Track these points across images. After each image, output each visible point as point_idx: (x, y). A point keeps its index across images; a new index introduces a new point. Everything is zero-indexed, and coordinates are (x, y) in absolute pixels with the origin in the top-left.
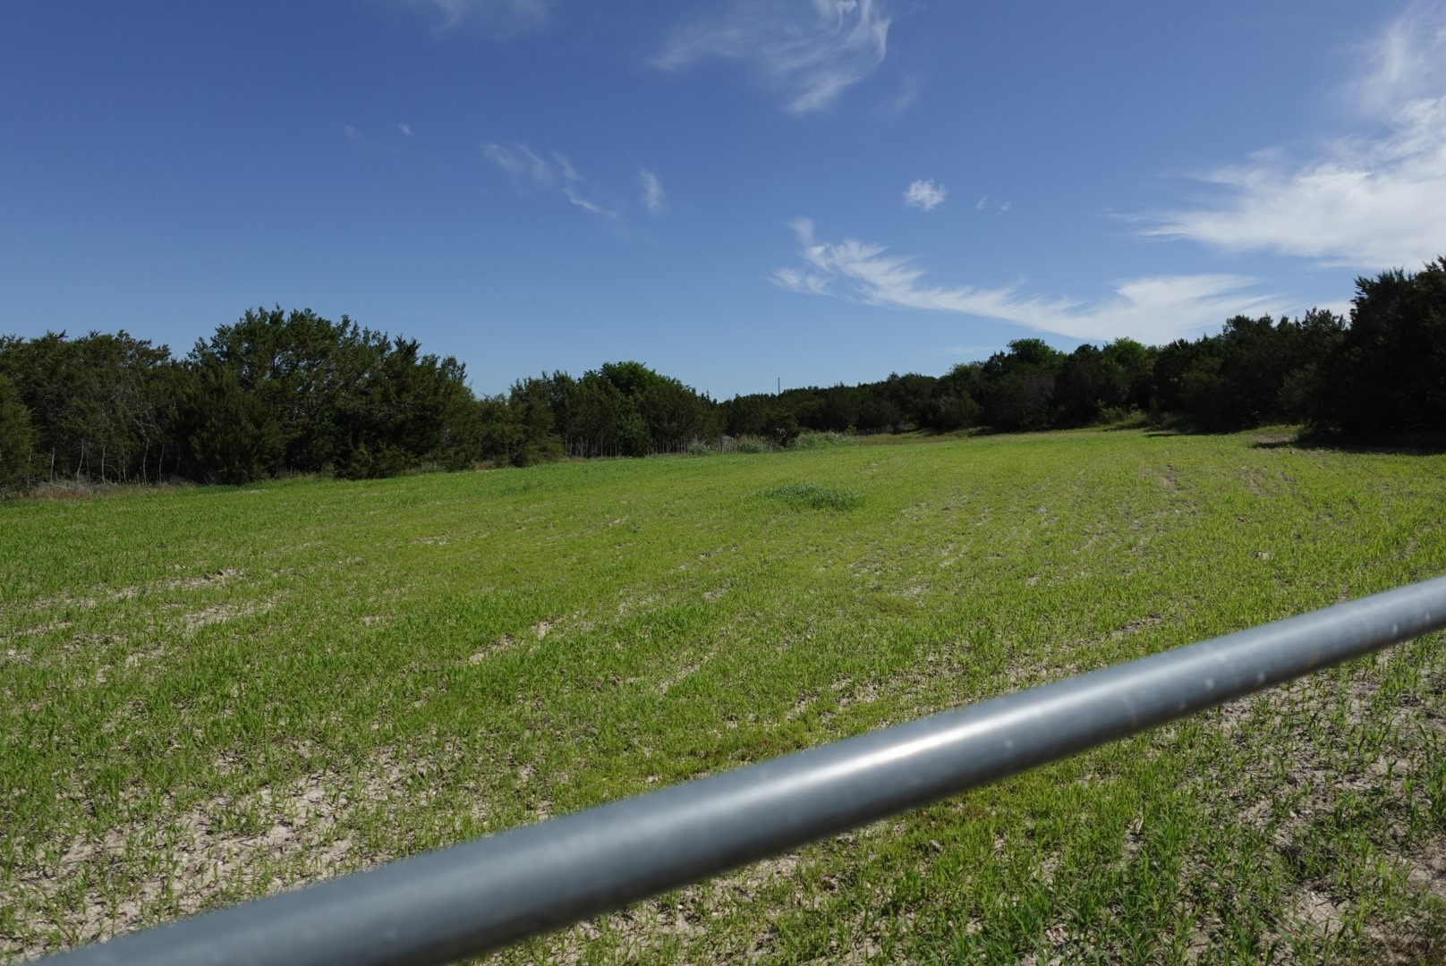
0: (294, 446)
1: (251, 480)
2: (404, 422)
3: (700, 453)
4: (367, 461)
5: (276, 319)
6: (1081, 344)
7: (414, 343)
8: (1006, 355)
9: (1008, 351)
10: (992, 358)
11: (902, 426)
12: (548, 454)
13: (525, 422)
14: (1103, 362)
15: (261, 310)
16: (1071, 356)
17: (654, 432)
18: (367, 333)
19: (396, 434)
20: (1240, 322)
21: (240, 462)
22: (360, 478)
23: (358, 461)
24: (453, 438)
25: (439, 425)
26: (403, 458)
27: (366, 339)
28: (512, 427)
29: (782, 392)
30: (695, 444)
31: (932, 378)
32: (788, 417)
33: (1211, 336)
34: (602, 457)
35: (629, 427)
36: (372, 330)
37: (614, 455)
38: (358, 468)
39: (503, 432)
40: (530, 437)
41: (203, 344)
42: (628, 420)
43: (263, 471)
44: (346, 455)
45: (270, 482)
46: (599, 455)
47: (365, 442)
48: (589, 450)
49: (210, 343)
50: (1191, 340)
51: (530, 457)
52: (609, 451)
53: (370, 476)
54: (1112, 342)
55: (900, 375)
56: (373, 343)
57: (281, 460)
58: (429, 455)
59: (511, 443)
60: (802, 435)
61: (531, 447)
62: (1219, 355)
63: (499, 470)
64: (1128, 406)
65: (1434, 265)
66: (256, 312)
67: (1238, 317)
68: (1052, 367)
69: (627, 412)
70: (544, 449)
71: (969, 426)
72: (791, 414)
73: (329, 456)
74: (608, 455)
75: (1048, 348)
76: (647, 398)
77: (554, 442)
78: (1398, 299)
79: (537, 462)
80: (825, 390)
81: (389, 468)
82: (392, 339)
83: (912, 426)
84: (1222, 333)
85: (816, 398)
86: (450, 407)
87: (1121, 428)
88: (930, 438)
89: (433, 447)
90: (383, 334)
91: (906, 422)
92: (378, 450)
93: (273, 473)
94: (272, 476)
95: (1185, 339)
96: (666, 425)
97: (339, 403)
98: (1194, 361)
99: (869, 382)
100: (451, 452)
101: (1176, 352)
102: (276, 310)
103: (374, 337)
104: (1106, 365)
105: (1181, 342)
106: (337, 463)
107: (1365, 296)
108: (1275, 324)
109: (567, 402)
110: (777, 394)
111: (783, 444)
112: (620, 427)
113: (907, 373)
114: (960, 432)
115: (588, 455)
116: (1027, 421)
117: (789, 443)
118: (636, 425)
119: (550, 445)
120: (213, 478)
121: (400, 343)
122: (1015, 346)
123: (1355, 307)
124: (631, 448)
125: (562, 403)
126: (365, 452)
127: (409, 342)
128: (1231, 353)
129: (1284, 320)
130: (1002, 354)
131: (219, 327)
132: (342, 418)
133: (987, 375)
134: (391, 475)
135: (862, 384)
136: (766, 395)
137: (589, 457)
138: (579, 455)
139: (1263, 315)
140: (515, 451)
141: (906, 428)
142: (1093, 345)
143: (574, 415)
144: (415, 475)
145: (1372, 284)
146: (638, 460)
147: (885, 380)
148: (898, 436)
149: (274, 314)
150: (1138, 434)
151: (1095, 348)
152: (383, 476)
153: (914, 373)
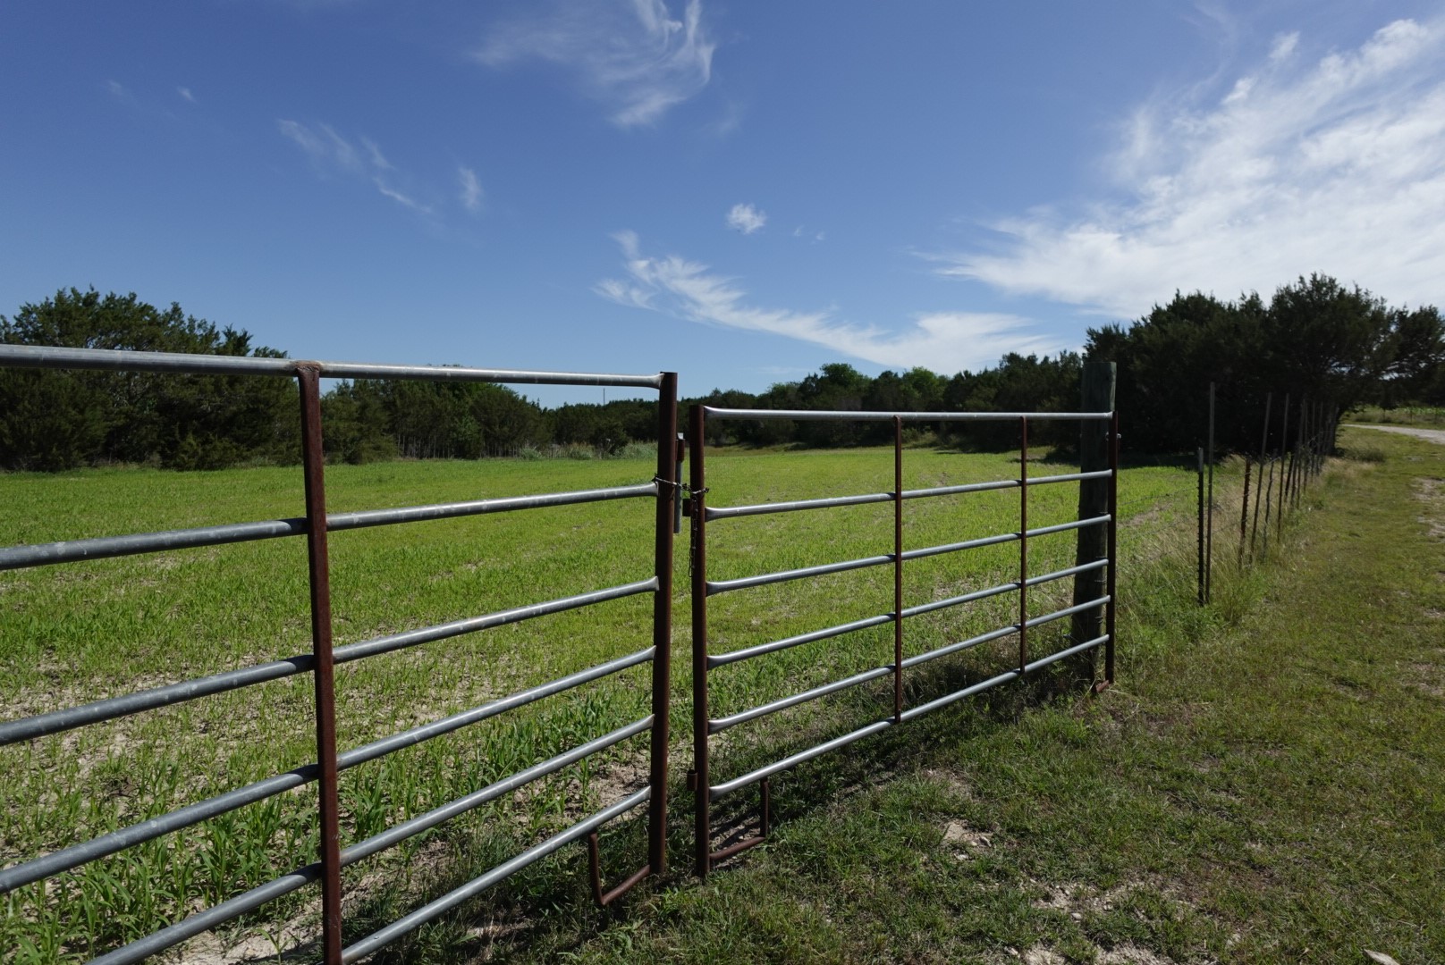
0: (115, 434)
1: (68, 467)
2: (235, 414)
3: (531, 458)
4: (195, 453)
5: (90, 300)
6: (884, 371)
7: (245, 334)
8: (819, 377)
9: (821, 374)
10: (807, 379)
11: (724, 440)
12: (381, 453)
13: (359, 419)
14: (902, 387)
15: (73, 290)
16: (876, 381)
17: (487, 436)
18: (192, 321)
19: (226, 426)
20: (1013, 358)
21: (57, 450)
22: (188, 469)
23: (185, 452)
24: (282, 435)
25: (270, 419)
26: (234, 450)
27: (191, 327)
28: (347, 424)
29: (607, 403)
30: (527, 449)
31: (752, 395)
32: (616, 426)
33: (990, 369)
34: (435, 459)
35: (463, 430)
36: (198, 318)
37: (446, 456)
38: (186, 459)
39: (338, 429)
40: (364, 435)
41: (5, 322)
42: (461, 422)
43: (81, 458)
44: (173, 445)
45: (89, 471)
46: (431, 456)
47: (194, 433)
48: (422, 450)
49: (13, 322)
50: (974, 373)
51: (364, 454)
52: (441, 453)
53: (199, 467)
54: (910, 370)
55: (723, 391)
56: (199, 332)
57: (99, 448)
58: (261, 449)
59: (345, 441)
60: (630, 445)
61: (364, 444)
62: (995, 385)
63: (333, 466)
64: (922, 428)
65: (1139, 323)
66: (68, 293)
67: (1012, 354)
68: (859, 390)
69: (460, 415)
70: (377, 448)
71: (785, 442)
72: (620, 423)
73: (152, 447)
74: (441, 456)
75: (855, 372)
76: (477, 402)
77: (387, 441)
78: (1115, 346)
79: (371, 460)
80: (650, 403)
81: (219, 460)
82: (220, 328)
83: (732, 439)
84: (998, 367)
85: (642, 410)
86: (283, 402)
87: (916, 447)
88: (750, 452)
89: (266, 441)
90: (209, 324)
91: (728, 435)
92: (207, 441)
93: (92, 461)
94: (90, 465)
95: (969, 370)
96: (497, 429)
97: (169, 392)
98: (975, 390)
99: (692, 397)
100: (283, 447)
101: (962, 382)
102: (91, 292)
103: (200, 326)
104: (904, 390)
105: (966, 372)
106: (162, 453)
107: (1093, 343)
108: (1039, 362)
109: (398, 402)
110: (602, 404)
111: (612, 452)
112: (454, 430)
113: (729, 389)
114: (777, 446)
115: (421, 457)
116: (836, 439)
117: (617, 451)
118: (470, 428)
119: (384, 444)
120: (24, 465)
121: (229, 334)
122: (827, 369)
123: (1086, 351)
124: (463, 451)
125: (394, 403)
126: (193, 442)
127: (239, 334)
128: (1002, 385)
129: (1046, 359)
130: (816, 376)
131: (25, 305)
132: (166, 407)
133: (802, 395)
134: (221, 467)
135: (686, 398)
136: (593, 405)
137: (421, 458)
138: (411, 455)
139: (1031, 354)
140: (348, 448)
141: (727, 442)
142: (894, 371)
143: (405, 415)
144: (246, 468)
145: (1097, 334)
146: (471, 463)
147: (708, 395)
148: (720, 449)
149: (89, 296)
150: (929, 452)
151: (896, 375)
152: (212, 468)
153: (735, 389)
